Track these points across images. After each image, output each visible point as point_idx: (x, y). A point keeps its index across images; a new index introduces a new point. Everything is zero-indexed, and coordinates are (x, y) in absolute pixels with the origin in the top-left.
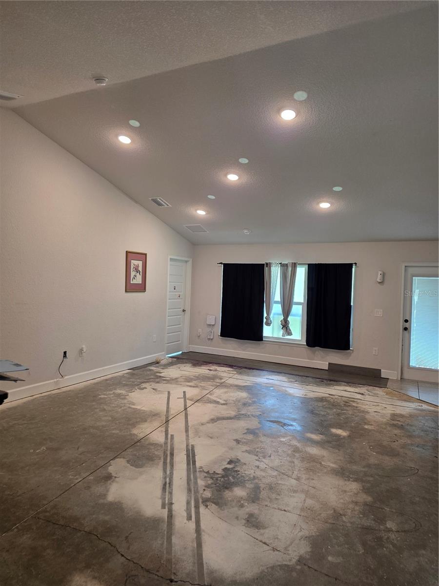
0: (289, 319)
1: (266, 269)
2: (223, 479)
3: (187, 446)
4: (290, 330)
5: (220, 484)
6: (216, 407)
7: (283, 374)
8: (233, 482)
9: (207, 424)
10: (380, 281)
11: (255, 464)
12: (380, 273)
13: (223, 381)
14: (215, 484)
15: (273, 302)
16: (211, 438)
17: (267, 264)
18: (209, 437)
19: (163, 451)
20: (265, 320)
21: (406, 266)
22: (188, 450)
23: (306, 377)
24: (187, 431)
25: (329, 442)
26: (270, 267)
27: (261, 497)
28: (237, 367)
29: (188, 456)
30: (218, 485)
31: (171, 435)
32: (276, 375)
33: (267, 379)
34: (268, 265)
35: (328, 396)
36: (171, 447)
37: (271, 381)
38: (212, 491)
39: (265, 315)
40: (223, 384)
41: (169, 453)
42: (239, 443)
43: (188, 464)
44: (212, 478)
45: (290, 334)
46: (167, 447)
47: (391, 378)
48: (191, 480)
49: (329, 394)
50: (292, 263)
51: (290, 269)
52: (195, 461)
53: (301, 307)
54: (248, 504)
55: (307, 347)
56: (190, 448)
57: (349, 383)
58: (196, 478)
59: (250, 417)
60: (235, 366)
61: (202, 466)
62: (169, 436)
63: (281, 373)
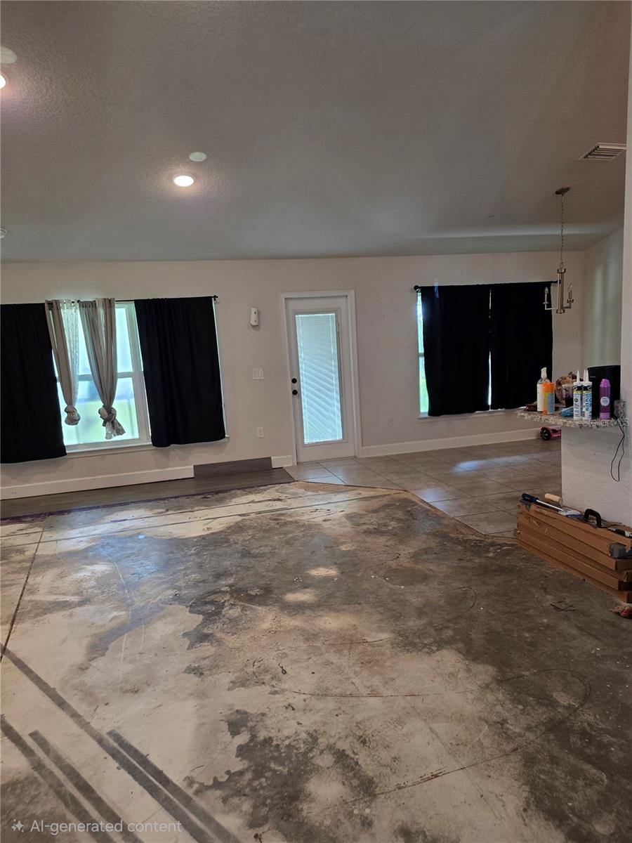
0: (114, 406)
1: (49, 314)
2: (263, 780)
3: (100, 741)
4: (120, 425)
5: (272, 798)
6: (71, 615)
7: (133, 504)
8: (290, 774)
9: (94, 663)
10: (254, 324)
11: (280, 704)
12: (253, 310)
13: (29, 553)
14: (264, 804)
15: (77, 378)
16: (136, 692)
17: (50, 304)
18: (127, 691)
19: (51, 792)
20: (64, 416)
21: (286, 299)
22: (114, 755)
23: (175, 498)
24: (61, 704)
25: (330, 596)
26: (58, 309)
27: (371, 774)
28: (30, 516)
29: (131, 770)
30: (268, 801)
31: (31, 735)
32: (122, 510)
33: (112, 522)
34: (55, 306)
35: (241, 518)
36: (61, 768)
37: (127, 524)
38: (278, 828)
39: (63, 405)
40: (36, 562)
41: (71, 788)
42: (202, 674)
43: (153, 791)
44: (239, 793)
45: (120, 431)
46: (51, 773)
47: (286, 466)
48: (202, 832)
49: (240, 515)
50: (105, 299)
51: (101, 312)
52: (161, 772)
53: (130, 380)
54: (369, 807)
55: (154, 448)
56: (116, 745)
57: (247, 489)
58: (208, 819)
59: (162, 609)
60: (25, 517)
61: (187, 774)
62: (30, 742)
63: (126, 504)
